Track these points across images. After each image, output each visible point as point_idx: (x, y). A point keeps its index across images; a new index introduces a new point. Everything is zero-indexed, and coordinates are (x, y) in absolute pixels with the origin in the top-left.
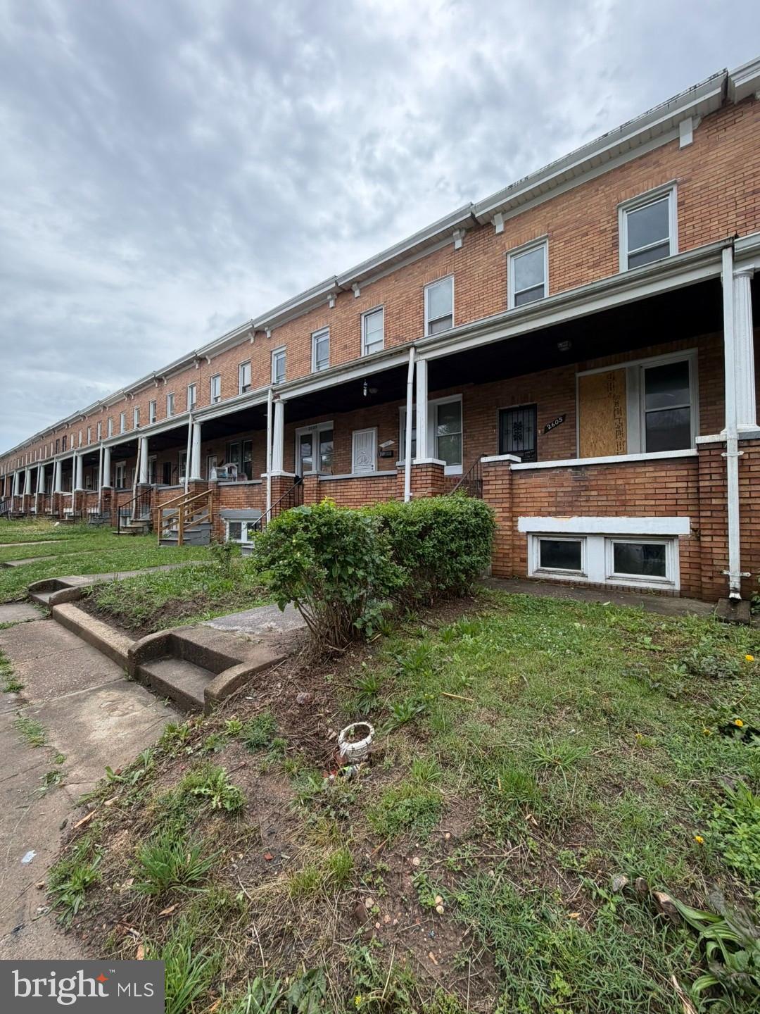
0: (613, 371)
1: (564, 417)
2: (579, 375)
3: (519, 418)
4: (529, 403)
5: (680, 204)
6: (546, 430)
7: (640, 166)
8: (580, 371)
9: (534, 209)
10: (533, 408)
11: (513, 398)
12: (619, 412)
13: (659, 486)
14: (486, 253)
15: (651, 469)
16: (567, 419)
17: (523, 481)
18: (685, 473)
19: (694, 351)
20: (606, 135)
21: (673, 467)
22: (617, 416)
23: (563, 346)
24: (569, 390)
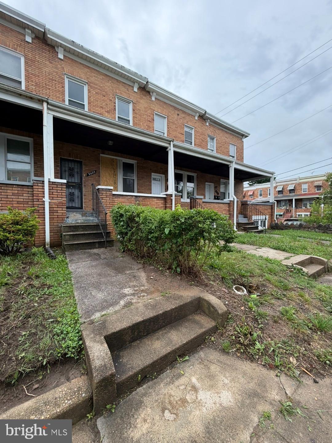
0: (113, 159)
1: (96, 171)
2: (101, 155)
3: (72, 165)
4: (79, 160)
5: (133, 110)
6: (88, 175)
7: (123, 86)
8: (102, 154)
9: (81, 63)
10: (80, 163)
11: (70, 154)
12: (115, 175)
13: (157, 205)
14: (51, 63)
15: (156, 200)
16: (97, 172)
17: (116, 199)
18: (163, 202)
19: (136, 161)
20: (117, 63)
21: (160, 200)
22: (115, 177)
23: (110, 143)
24: (98, 160)
